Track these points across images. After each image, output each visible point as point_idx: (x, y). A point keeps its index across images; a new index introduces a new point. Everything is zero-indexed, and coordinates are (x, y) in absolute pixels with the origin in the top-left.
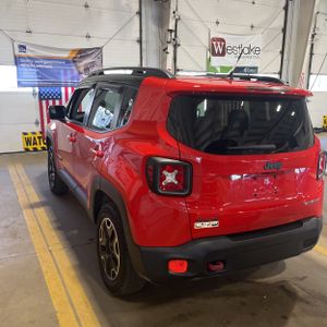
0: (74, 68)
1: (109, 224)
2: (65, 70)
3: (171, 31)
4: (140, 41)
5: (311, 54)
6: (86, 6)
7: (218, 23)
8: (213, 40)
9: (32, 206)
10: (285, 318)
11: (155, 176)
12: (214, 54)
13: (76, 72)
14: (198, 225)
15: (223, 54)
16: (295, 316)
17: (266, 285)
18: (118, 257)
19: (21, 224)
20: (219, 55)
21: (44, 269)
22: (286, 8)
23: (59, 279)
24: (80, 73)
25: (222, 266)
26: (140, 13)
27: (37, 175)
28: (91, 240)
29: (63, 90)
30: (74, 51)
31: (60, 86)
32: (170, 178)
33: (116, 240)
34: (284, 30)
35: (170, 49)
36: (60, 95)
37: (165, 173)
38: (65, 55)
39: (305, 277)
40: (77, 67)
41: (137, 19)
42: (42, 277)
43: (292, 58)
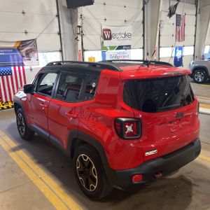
0: (19, 53)
1: (85, 158)
2: (13, 55)
3: (80, 27)
4: (60, 34)
5: (160, 35)
6: (23, 13)
7: (105, 20)
8: (104, 30)
9: (14, 150)
10: (190, 196)
11: (121, 130)
12: (105, 39)
13: (20, 56)
14: (147, 154)
15: (110, 39)
16: (194, 195)
17: (173, 179)
18: (96, 177)
19: (12, 164)
20: (108, 39)
21: (43, 191)
22: (143, 9)
23: (55, 196)
24: (23, 57)
25: (161, 174)
26: (58, 16)
27: (6, 127)
28: (63, 167)
29: (12, 68)
30: (17, 42)
31: (10, 66)
32: (129, 129)
33: (94, 167)
34: (143, 22)
35: (80, 38)
36: (11, 72)
37: (127, 126)
38: (12, 45)
39: (192, 172)
40: (20, 53)
41: (56, 19)
42: (44, 196)
43: (149, 38)
